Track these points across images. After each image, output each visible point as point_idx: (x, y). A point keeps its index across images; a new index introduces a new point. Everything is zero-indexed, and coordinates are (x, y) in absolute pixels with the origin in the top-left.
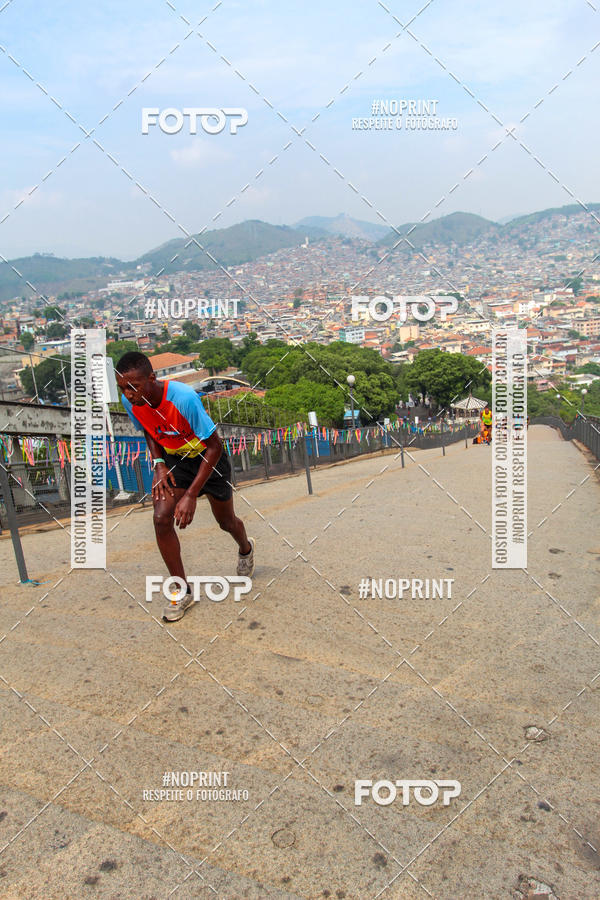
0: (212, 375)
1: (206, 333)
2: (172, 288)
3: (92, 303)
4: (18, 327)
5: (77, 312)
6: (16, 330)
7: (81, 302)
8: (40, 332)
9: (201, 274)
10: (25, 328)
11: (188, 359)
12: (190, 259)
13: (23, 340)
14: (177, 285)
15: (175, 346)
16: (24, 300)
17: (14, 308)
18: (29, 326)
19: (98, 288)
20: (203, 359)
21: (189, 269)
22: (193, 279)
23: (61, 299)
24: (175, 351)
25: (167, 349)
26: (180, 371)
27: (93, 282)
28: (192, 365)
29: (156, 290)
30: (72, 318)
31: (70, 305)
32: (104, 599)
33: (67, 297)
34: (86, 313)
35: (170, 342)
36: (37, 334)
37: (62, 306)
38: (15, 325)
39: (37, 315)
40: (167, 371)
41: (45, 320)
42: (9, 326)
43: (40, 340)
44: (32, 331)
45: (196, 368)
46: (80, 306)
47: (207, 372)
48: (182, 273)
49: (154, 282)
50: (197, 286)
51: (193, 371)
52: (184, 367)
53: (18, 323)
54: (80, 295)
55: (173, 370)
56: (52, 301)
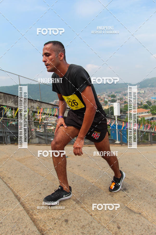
0: (153, 115)
1: (153, 104)
2: (145, 92)
3: (123, 94)
4: (104, 99)
5: (119, 96)
6: (103, 100)
7: (120, 94)
8: (109, 101)
9: (153, 88)
10: (106, 99)
11: (147, 111)
12: (150, 84)
13: (105, 102)
14: (146, 91)
15: (143, 107)
16: (107, 93)
17: (104, 94)
18: (107, 99)
19: (125, 91)
20: (151, 111)
21: (150, 87)
22: (151, 89)
23: (115, 93)
24: (143, 108)
25: (141, 108)
26: (144, 114)
27: (124, 89)
28: (148, 112)
29: (140, 92)
30: (118, 98)
31: (118, 95)
32: (78, 166)
33: (117, 92)
34: (121, 97)
35: (142, 106)
36: (108, 101)
37: (115, 95)
38: (103, 98)
39: (109, 96)
40: (141, 113)
41: (111, 98)
42: (102, 99)
43: (109, 103)
44: (107, 100)
45: (149, 113)
46: (120, 95)
47: (152, 115)
48: (148, 88)
49: (140, 90)
50: (152, 91)
51: (148, 114)
52: (145, 113)
53: (104, 98)
54: (120, 92)
55: (142, 113)
56: (113, 93)
